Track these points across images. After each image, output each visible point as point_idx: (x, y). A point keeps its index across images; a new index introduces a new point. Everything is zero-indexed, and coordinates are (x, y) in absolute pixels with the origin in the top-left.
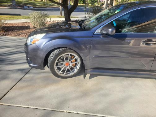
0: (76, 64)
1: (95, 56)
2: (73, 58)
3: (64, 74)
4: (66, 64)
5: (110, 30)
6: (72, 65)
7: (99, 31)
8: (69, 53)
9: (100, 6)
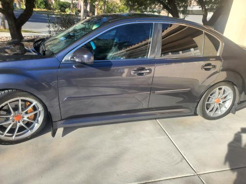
0: (36, 115)
1: (68, 98)
2: (29, 105)
3: (14, 137)
4: (15, 118)
5: (86, 56)
6: (28, 118)
7: (70, 58)
8: (20, 98)
9: (76, 13)
